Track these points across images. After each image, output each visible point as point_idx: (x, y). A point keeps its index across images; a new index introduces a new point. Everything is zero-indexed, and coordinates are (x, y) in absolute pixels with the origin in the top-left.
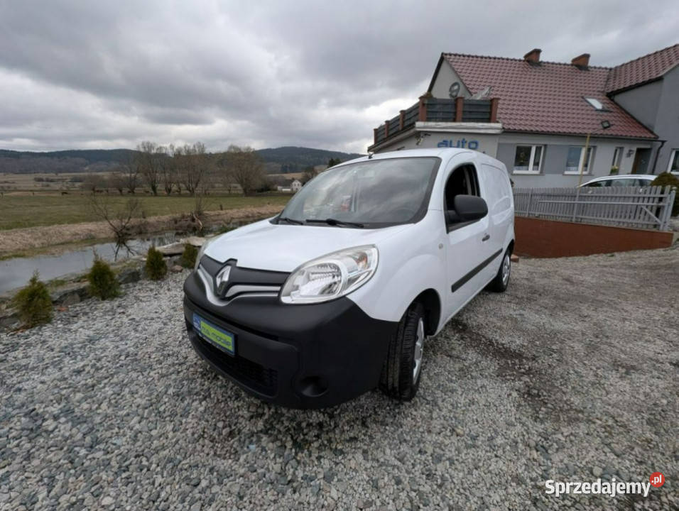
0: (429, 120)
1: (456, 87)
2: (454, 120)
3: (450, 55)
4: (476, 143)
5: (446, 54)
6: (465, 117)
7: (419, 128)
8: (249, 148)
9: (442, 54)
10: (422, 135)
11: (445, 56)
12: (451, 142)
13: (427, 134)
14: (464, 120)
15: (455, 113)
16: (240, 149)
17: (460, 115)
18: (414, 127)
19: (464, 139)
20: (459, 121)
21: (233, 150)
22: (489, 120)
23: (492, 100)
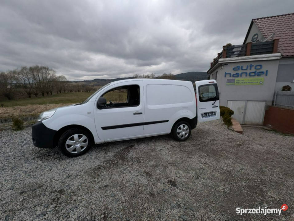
0: (227, 57)
1: (256, 36)
2: (245, 55)
3: (258, 19)
4: (261, 66)
5: (255, 20)
6: (252, 53)
7: (220, 62)
8: (171, 74)
9: (253, 20)
10: (223, 65)
11: (253, 21)
12: (242, 67)
13: (226, 64)
14: (251, 54)
15: (246, 51)
16: (167, 75)
17: (248, 52)
18: (218, 62)
19: (251, 65)
20: (247, 56)
21: (164, 75)
22: (272, 52)
23: (274, 40)
